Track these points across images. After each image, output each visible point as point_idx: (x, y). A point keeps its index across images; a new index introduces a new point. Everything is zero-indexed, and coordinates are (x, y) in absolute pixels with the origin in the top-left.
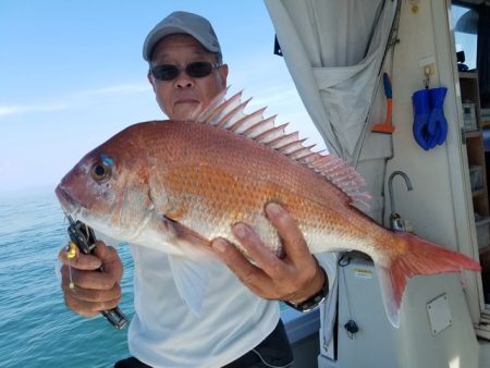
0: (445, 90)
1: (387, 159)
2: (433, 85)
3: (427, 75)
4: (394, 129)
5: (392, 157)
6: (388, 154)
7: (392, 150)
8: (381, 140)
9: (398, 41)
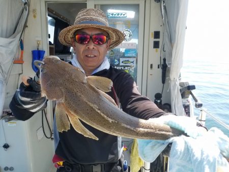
0: (44, 52)
1: (20, 74)
2: (40, 49)
3: (38, 44)
4: (23, 62)
5: (22, 73)
6: (21, 72)
7: (22, 71)
8: (18, 66)
9: (27, 26)
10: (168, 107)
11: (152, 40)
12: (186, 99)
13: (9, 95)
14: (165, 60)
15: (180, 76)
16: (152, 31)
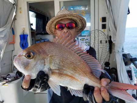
0: (28, 35)
1: (13, 51)
3: (24, 31)
7: (14, 48)
8: (11, 46)
10: (114, 70)
11: (101, 23)
12: (129, 66)
13: (5, 65)
14: (110, 37)
15: (123, 49)
16: (101, 17)
